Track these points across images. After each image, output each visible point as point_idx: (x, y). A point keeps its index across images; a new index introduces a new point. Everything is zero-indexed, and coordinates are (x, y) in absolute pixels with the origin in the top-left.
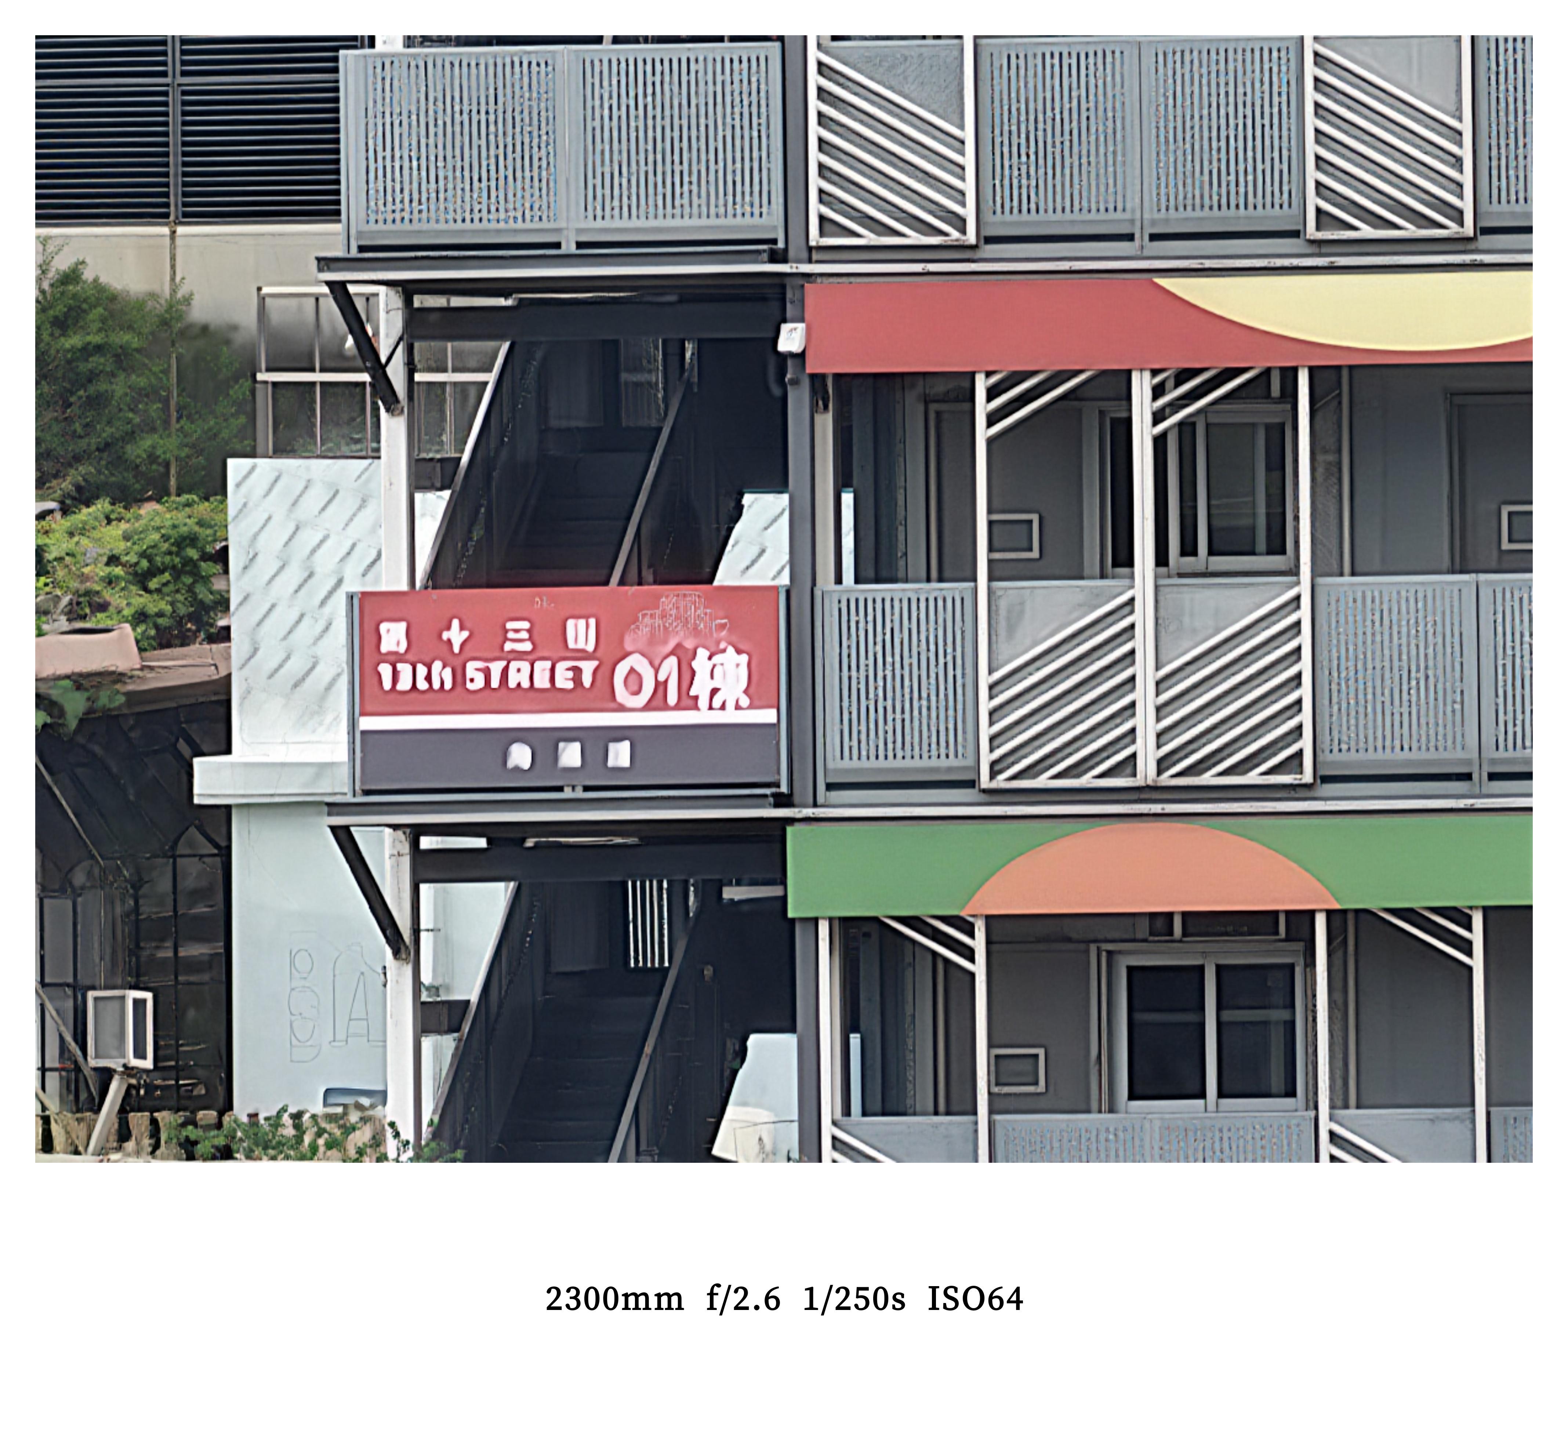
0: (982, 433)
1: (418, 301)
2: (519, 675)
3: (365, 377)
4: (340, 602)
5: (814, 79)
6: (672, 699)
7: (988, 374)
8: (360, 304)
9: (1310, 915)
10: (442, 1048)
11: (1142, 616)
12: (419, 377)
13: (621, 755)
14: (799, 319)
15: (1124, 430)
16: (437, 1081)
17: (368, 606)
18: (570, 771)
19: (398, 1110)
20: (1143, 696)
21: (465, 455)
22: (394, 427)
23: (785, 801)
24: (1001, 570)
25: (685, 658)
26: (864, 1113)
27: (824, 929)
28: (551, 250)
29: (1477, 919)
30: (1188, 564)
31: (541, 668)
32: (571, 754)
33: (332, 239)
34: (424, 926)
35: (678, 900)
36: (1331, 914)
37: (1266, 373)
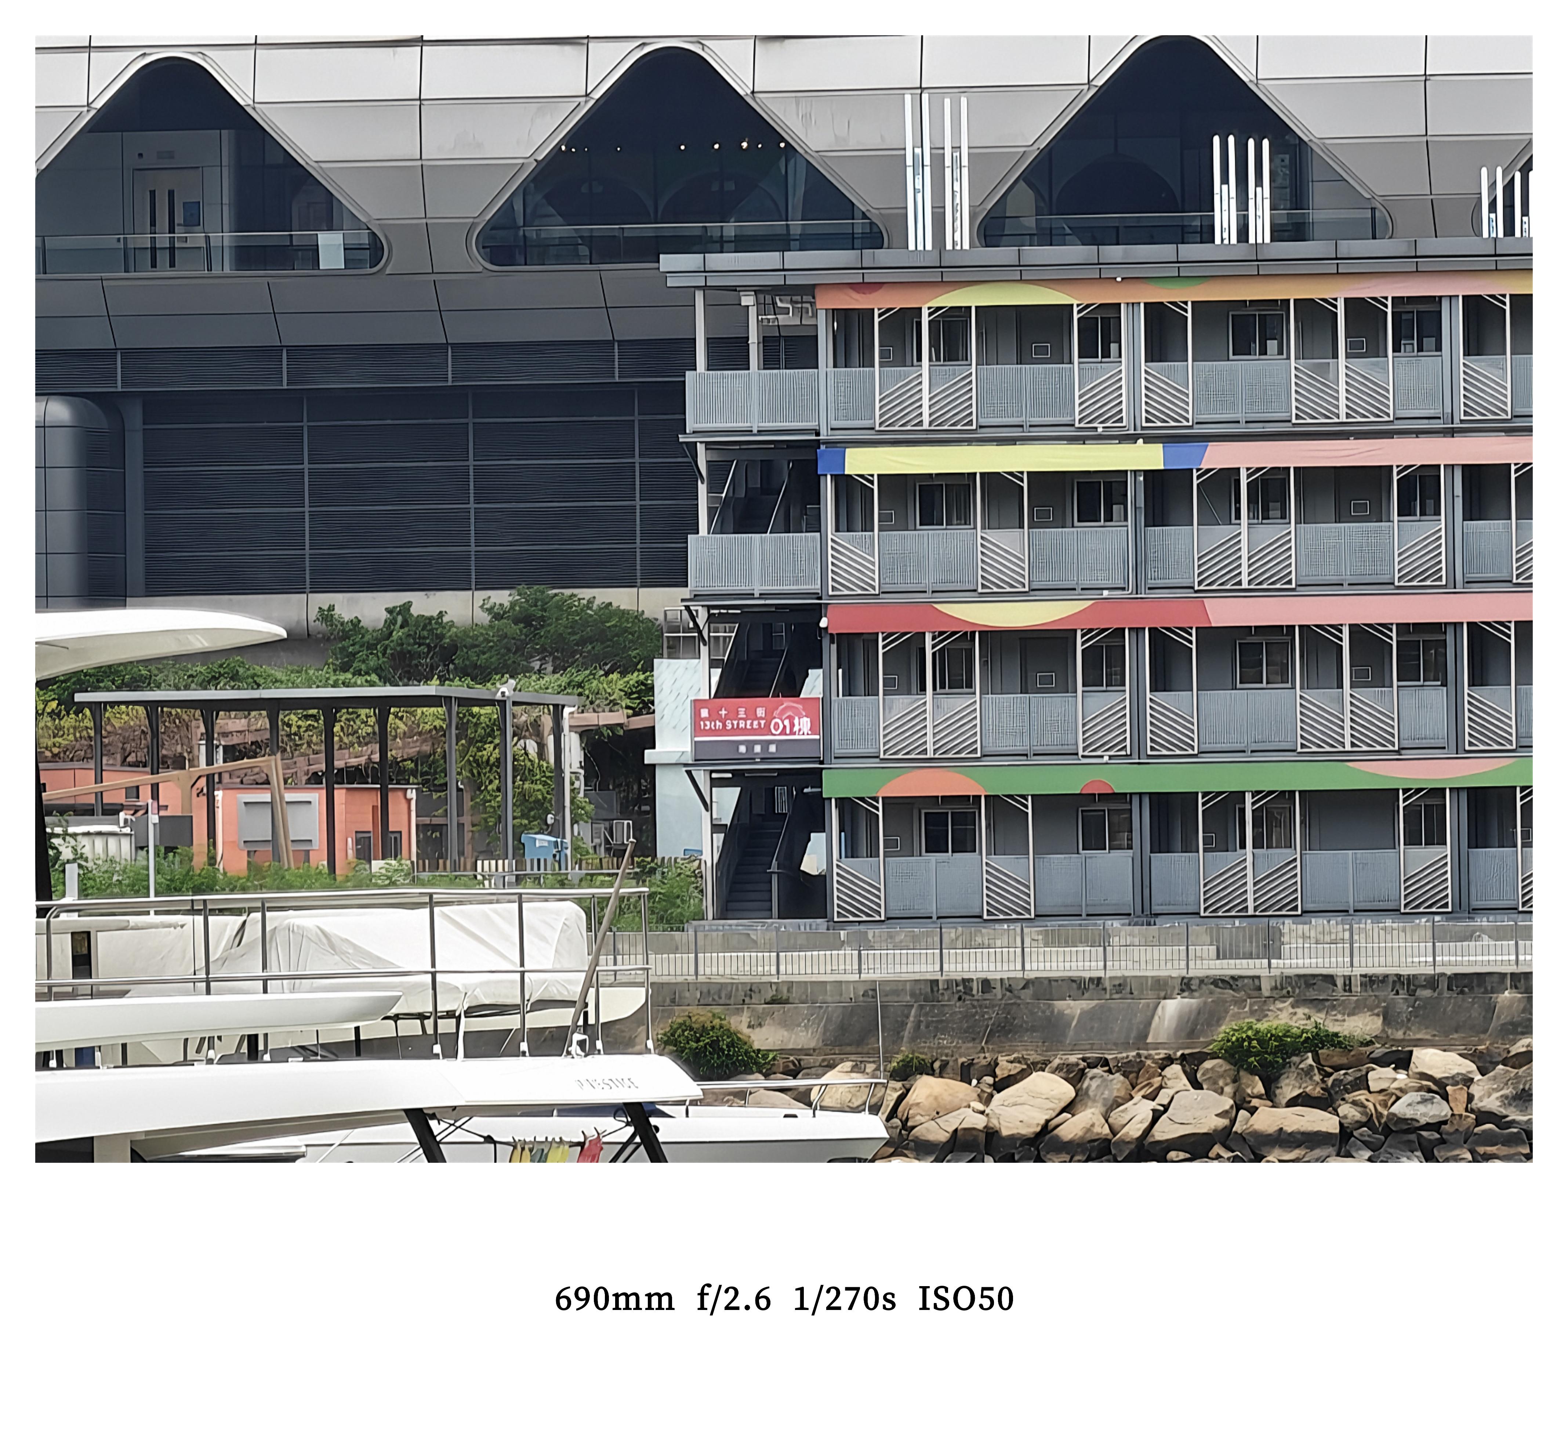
0: (881, 651)
1: (712, 611)
2: (742, 725)
3: (696, 634)
4: (688, 701)
5: (830, 543)
6: (788, 731)
7: (883, 633)
8: (694, 613)
9: (980, 797)
10: (719, 838)
11: (929, 707)
12: (712, 634)
13: (773, 748)
14: (826, 616)
15: (923, 650)
16: (718, 847)
17: (697, 704)
18: (757, 754)
19: (706, 856)
20: (929, 731)
21: (726, 658)
22: (704, 650)
23: (822, 763)
24: (887, 693)
25: (791, 719)
26: (846, 857)
27: (833, 801)
28: (751, 596)
29: (1030, 798)
30: (943, 691)
31: (749, 722)
32: (758, 749)
33: (685, 593)
34: (714, 800)
35: (790, 793)
36: (986, 796)
37: (966, 633)
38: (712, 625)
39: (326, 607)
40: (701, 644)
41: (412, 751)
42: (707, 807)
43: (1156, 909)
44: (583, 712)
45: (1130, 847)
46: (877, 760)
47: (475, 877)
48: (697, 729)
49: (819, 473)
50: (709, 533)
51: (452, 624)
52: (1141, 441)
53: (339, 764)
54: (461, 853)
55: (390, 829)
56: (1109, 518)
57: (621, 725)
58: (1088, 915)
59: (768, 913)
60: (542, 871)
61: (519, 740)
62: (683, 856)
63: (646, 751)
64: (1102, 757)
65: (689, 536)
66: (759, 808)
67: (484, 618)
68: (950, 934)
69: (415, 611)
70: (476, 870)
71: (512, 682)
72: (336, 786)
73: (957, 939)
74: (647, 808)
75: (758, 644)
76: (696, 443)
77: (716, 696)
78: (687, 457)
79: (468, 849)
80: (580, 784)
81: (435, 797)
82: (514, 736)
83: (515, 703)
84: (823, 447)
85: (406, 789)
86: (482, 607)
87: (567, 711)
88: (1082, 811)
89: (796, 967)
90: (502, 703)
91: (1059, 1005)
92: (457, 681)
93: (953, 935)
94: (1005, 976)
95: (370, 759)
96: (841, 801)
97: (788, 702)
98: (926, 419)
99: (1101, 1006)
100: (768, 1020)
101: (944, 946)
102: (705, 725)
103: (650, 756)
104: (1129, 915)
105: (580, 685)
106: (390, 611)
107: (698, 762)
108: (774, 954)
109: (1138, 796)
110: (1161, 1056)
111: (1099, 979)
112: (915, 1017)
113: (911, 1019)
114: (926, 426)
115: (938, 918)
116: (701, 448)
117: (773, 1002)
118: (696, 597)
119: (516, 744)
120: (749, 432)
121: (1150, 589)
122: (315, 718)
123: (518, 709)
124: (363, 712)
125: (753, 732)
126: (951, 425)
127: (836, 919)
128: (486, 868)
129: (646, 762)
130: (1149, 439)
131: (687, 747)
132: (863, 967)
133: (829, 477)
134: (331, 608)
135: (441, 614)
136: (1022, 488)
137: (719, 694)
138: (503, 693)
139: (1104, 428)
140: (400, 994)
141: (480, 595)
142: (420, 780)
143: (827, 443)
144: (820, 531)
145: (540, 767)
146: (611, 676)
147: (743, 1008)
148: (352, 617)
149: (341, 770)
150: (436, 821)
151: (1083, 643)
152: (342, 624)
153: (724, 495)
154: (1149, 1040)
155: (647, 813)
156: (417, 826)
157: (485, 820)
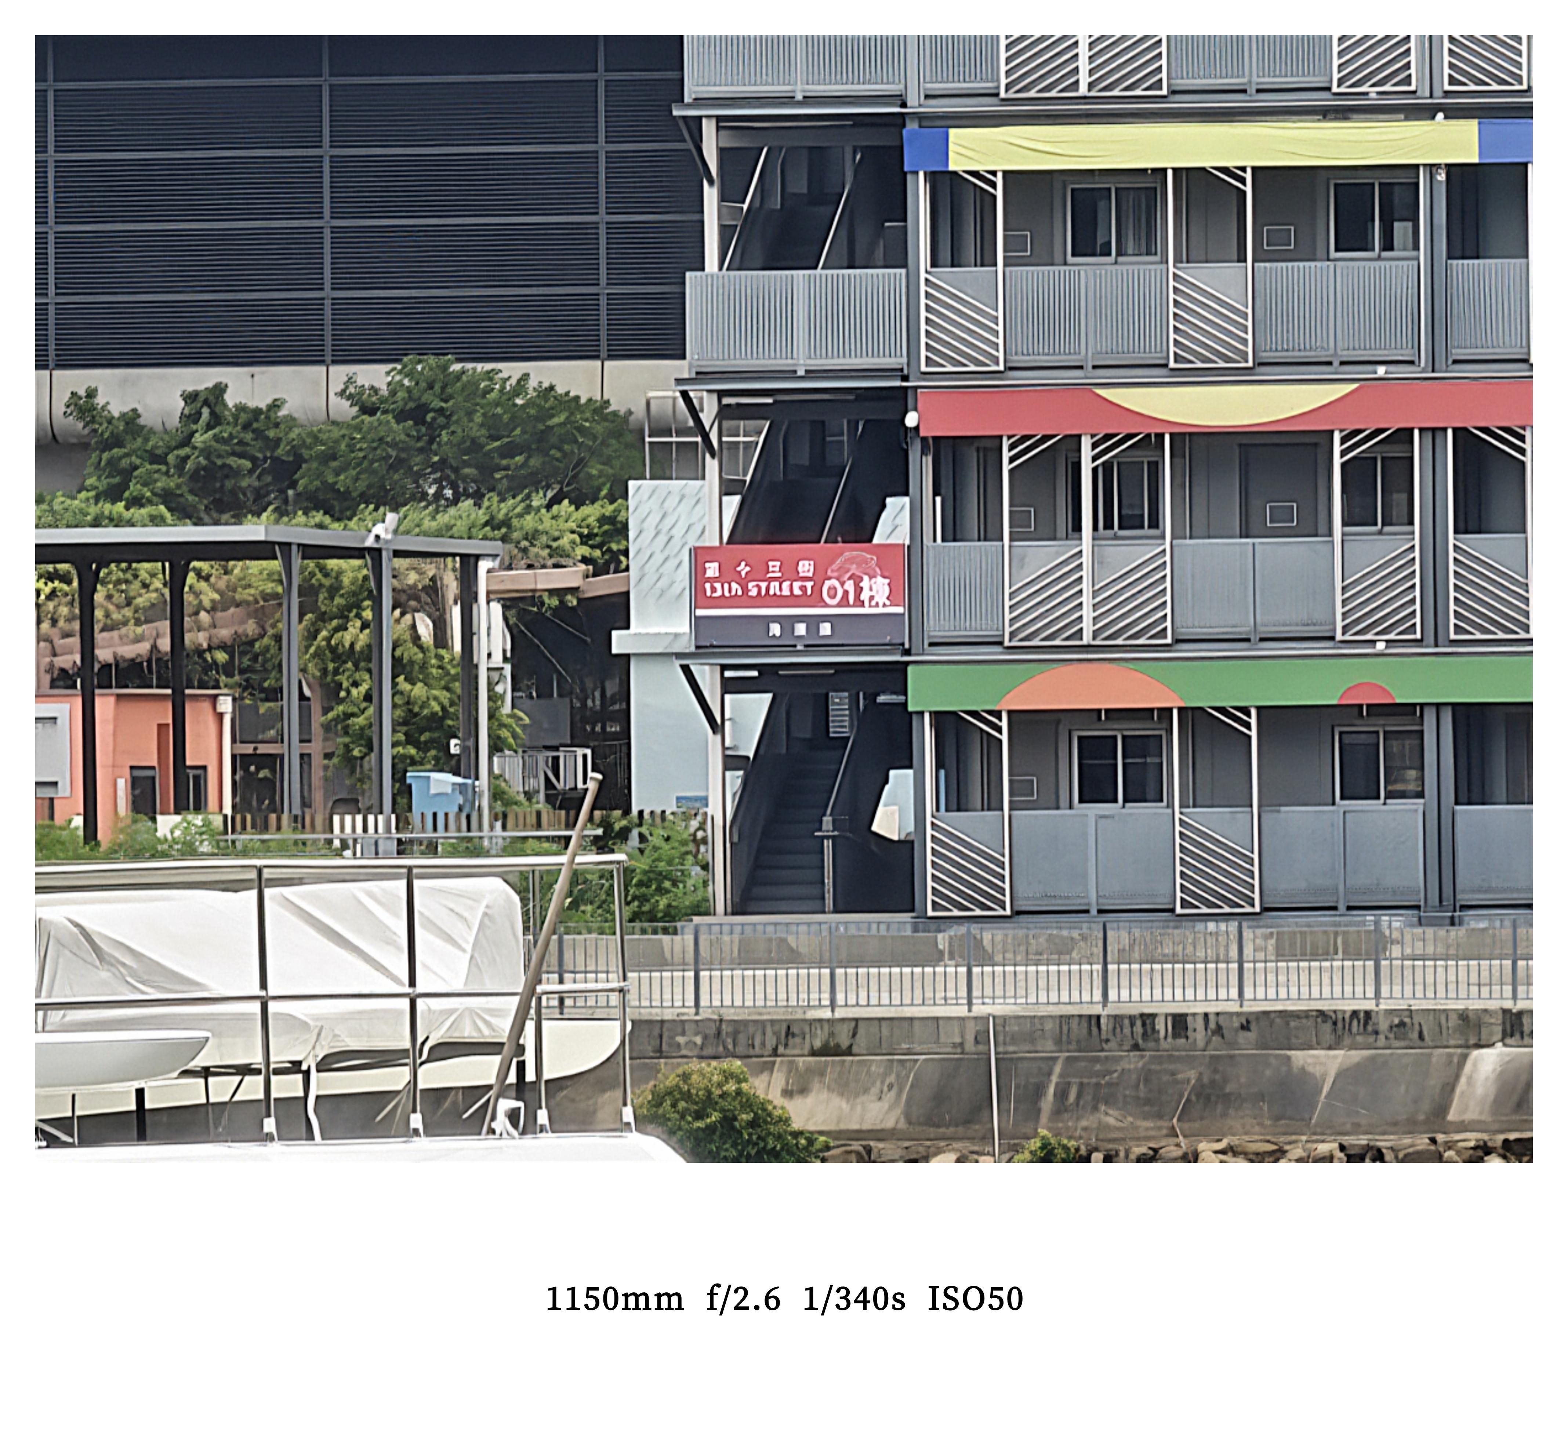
0: (1006, 467)
1: (725, 400)
2: (774, 590)
3: (699, 439)
4: (686, 550)
5: (923, 286)
6: (851, 601)
7: (1010, 436)
8: (696, 402)
9: (1170, 710)
10: (735, 778)
11: (1086, 559)
12: (724, 439)
13: (826, 629)
14: (915, 409)
15: (1077, 467)
16: (734, 795)
17: (699, 554)
18: (800, 637)
19: (714, 809)
20: (1086, 599)
21: (748, 478)
22: (712, 465)
23: (907, 652)
24: (1015, 536)
25: (857, 580)
26: (947, 810)
27: (927, 717)
28: (791, 375)
29: (1254, 712)
30: (1109, 533)
31: (785, 585)
32: (801, 629)
33: (682, 368)
34: (727, 716)
35: (854, 701)
36: (1180, 709)
37: (1148, 436)
38: (726, 424)
39: (82, 392)
40: (708, 456)
41: (225, 634)
42: (716, 727)
43: (1463, 898)
44: (510, 568)
45: (1420, 795)
46: (998, 649)
47: (330, 842)
48: (699, 597)
49: (906, 169)
50: (721, 269)
51: (291, 420)
52: (1440, 116)
53: (103, 654)
54: (306, 803)
55: (189, 763)
56: (1388, 245)
57: (574, 590)
58: (1349, 908)
59: (817, 904)
60: (441, 833)
61: (403, 614)
62: (675, 809)
63: (615, 634)
64: (1373, 642)
65: (688, 274)
66: (804, 730)
67: (344, 409)
68: (1119, 937)
69: (231, 399)
70: (332, 831)
71: (391, 518)
72: (97, 691)
73: (1132, 946)
74: (615, 728)
75: (802, 456)
76: (700, 118)
77: (729, 542)
78: (684, 141)
79: (318, 796)
80: (505, 688)
81: (262, 711)
82: (394, 608)
83: (397, 554)
84: (912, 126)
85: (216, 697)
86: (342, 393)
87: (484, 565)
88: (1341, 733)
89: (863, 994)
90: (376, 553)
91: (1299, 1057)
92: (300, 518)
93: (1126, 941)
94: (1212, 1008)
95: (154, 647)
96: (937, 716)
97: (852, 552)
98: (1084, 79)
99: (1372, 1059)
100: (816, 1085)
101: (1109, 959)
102: (714, 590)
103: (620, 641)
104: (1418, 907)
105: (506, 523)
106: (190, 398)
107: (702, 651)
108: (826, 972)
109: (1434, 710)
110: (1472, 1144)
111: (1368, 1014)
112: (1061, 1076)
113: (1054, 1079)
114: (1083, 90)
115: (1100, 911)
116: (709, 129)
117: (825, 1051)
118: (702, 376)
119: (398, 621)
120: (789, 100)
121: (1455, 362)
122: (66, 579)
123: (401, 563)
124: (144, 567)
125: (792, 600)
126: (1126, 89)
127: (930, 913)
128: (348, 829)
129: (615, 650)
130: (1454, 113)
131: (683, 626)
132: (976, 993)
133: (921, 175)
134: (91, 394)
135: (276, 405)
136: (1244, 193)
137: (738, 536)
138: (377, 537)
139: (1379, 93)
140: (207, 1034)
141: (340, 373)
142: (237, 678)
143: (921, 118)
144: (904, 265)
145: (440, 658)
146: (555, 508)
147: (774, 1063)
148: (126, 409)
149: (106, 667)
150: (263, 749)
151: (1343, 453)
152: (110, 421)
153: (745, 206)
154: (1452, 1116)
155: (615, 736)
156: (234, 757)
157: (347, 748)
